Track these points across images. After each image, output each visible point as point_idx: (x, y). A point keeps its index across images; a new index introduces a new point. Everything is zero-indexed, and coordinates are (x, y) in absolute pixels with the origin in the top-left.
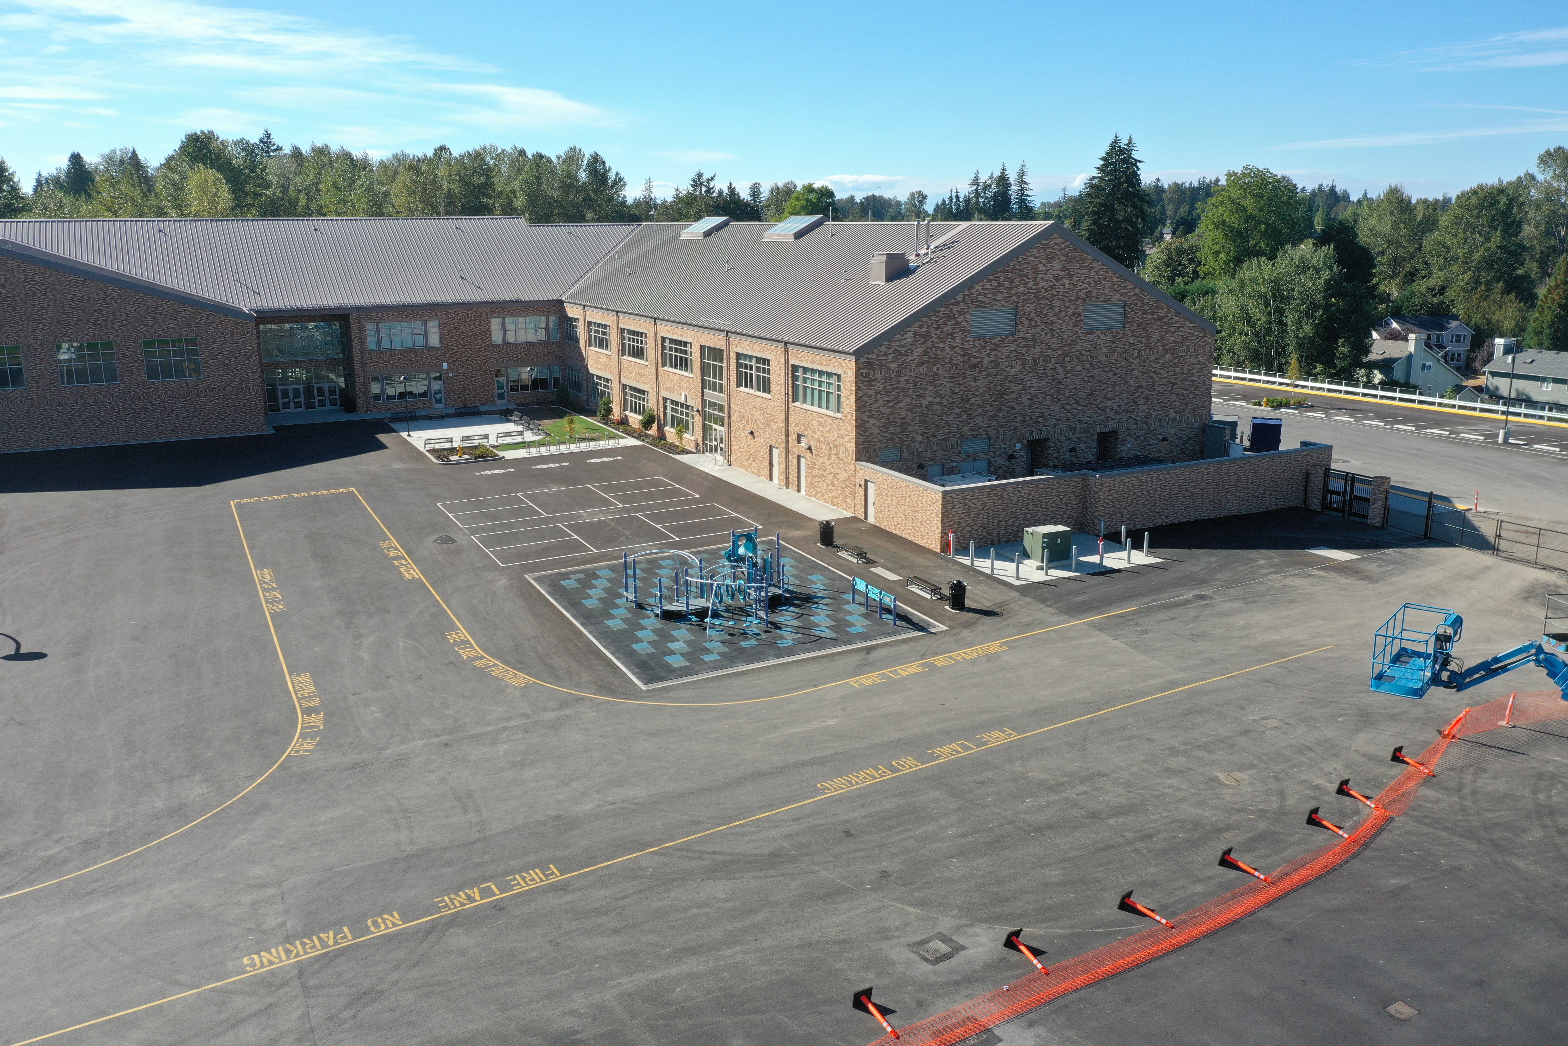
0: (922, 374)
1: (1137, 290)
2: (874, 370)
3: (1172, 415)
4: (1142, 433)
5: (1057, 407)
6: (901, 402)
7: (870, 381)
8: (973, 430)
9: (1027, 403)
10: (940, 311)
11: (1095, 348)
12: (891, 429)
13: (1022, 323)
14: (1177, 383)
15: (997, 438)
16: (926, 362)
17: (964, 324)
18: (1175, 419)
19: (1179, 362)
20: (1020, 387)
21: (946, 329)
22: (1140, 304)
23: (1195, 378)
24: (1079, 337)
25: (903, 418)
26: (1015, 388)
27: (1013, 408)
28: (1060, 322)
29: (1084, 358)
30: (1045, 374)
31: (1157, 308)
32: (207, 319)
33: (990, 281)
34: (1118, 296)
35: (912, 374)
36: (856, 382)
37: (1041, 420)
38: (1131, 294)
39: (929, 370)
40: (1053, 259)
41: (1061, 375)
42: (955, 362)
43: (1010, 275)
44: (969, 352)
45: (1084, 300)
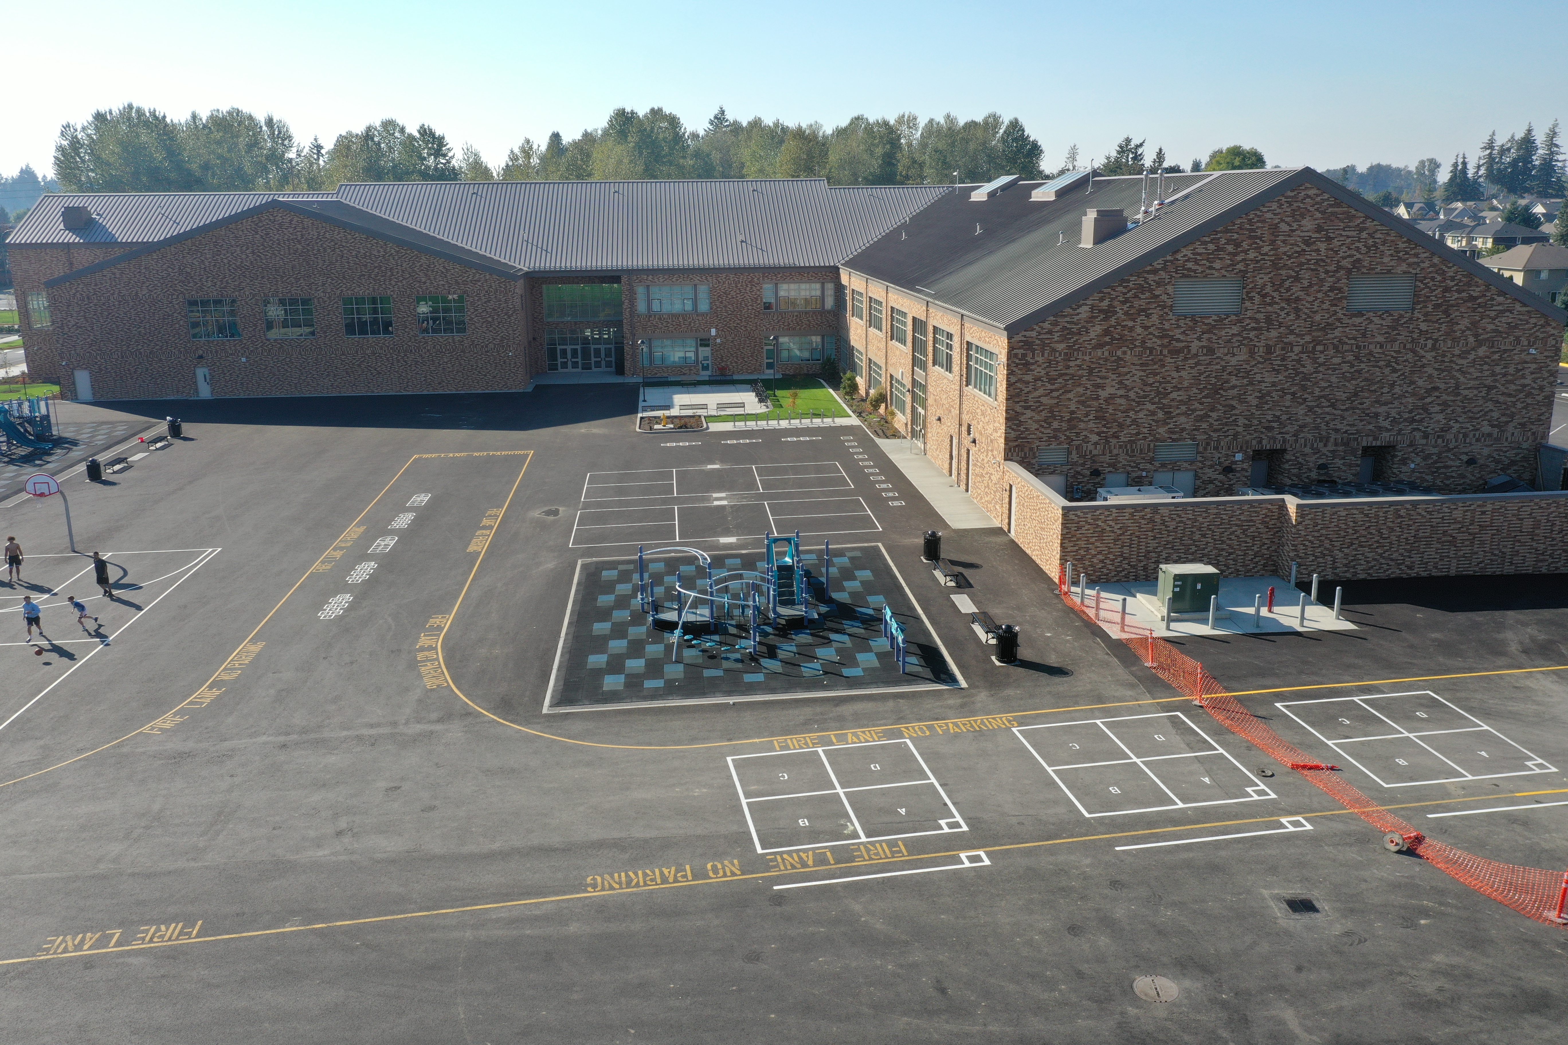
0: (1100, 358)
1: (1436, 260)
2: (1033, 351)
3: (1486, 429)
4: (1436, 450)
5: (1301, 410)
6: (1070, 391)
7: (1027, 364)
8: (1172, 433)
9: (1255, 402)
10: (1129, 281)
11: (1364, 335)
12: (1055, 425)
13: (1251, 299)
14: (1496, 387)
15: (1208, 444)
16: (1107, 343)
17: (1164, 297)
18: (1490, 435)
19: (1501, 359)
20: (1245, 381)
21: (1136, 303)
22: (1439, 278)
23: (1526, 382)
24: (1339, 320)
25: (1072, 413)
26: (1238, 383)
27: (1233, 408)
28: (1310, 299)
29: (1346, 347)
30: (1285, 366)
31: (1469, 284)
32: (473, 277)
33: (1205, 243)
34: (1404, 267)
35: (1087, 358)
36: (1008, 365)
37: (1275, 425)
38: (1426, 265)
39: (1111, 353)
40: (1303, 216)
41: (1309, 368)
42: (1149, 345)
43: (1236, 236)
44: (1171, 333)
45: (1349, 272)
